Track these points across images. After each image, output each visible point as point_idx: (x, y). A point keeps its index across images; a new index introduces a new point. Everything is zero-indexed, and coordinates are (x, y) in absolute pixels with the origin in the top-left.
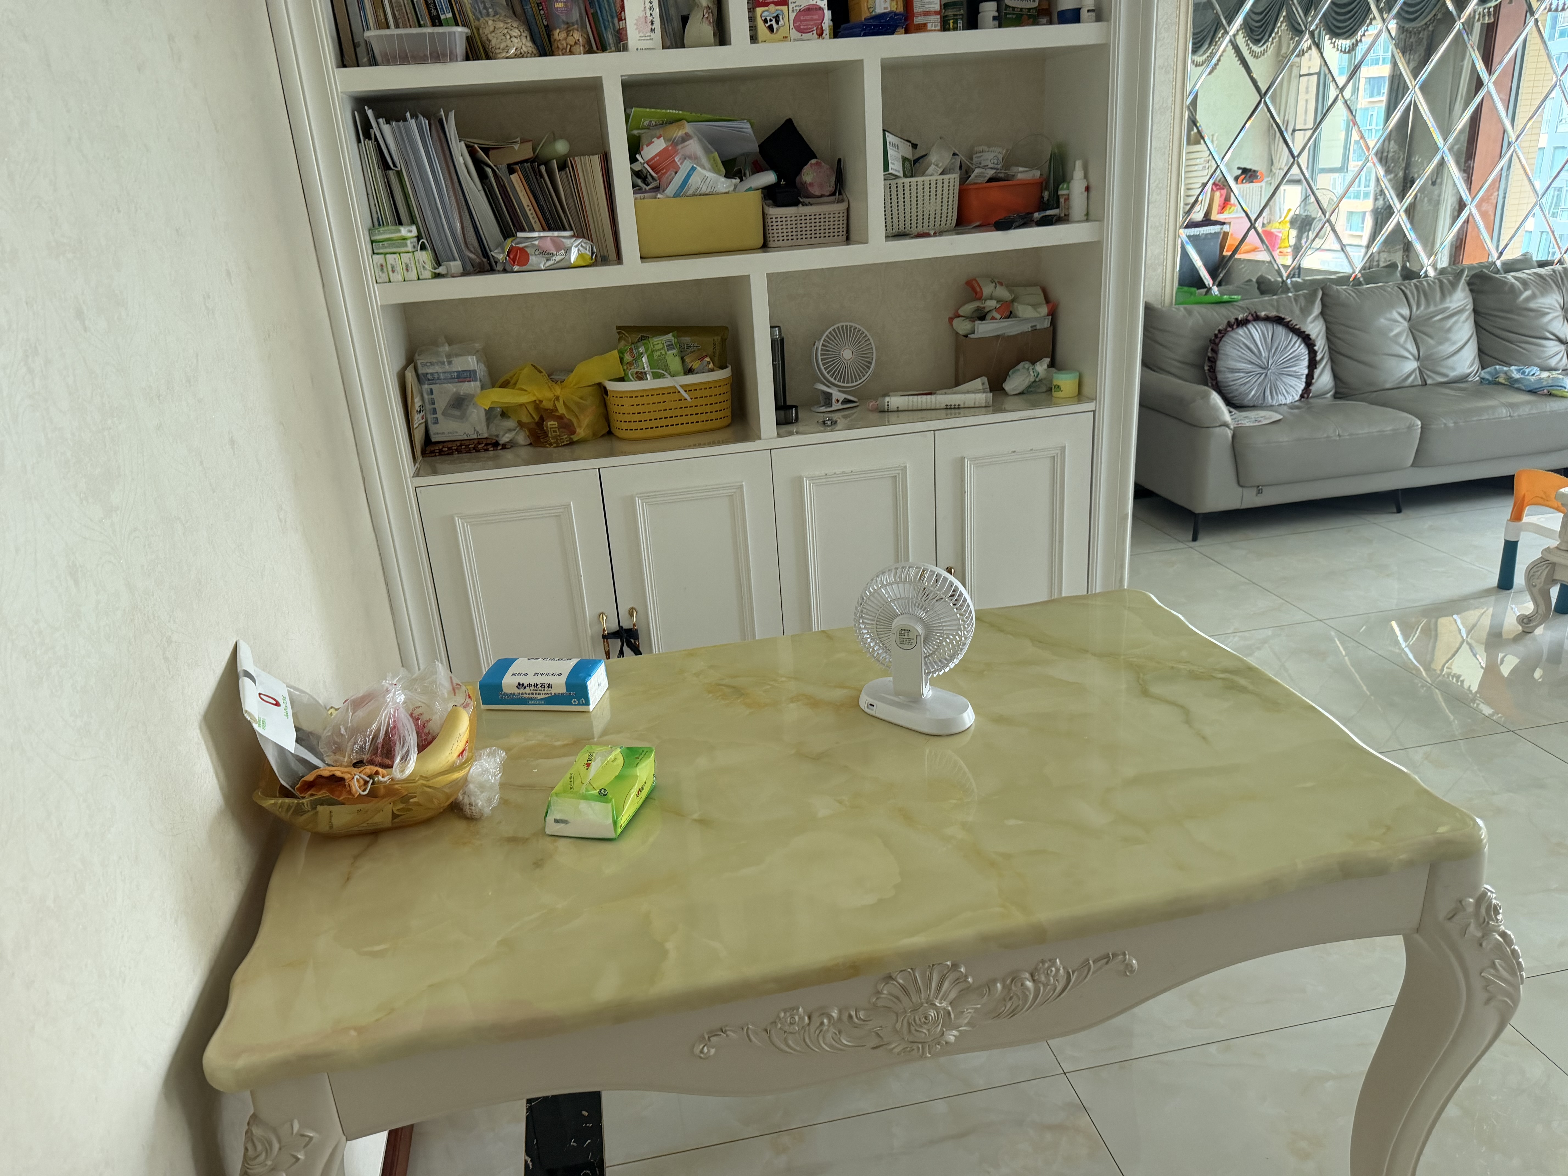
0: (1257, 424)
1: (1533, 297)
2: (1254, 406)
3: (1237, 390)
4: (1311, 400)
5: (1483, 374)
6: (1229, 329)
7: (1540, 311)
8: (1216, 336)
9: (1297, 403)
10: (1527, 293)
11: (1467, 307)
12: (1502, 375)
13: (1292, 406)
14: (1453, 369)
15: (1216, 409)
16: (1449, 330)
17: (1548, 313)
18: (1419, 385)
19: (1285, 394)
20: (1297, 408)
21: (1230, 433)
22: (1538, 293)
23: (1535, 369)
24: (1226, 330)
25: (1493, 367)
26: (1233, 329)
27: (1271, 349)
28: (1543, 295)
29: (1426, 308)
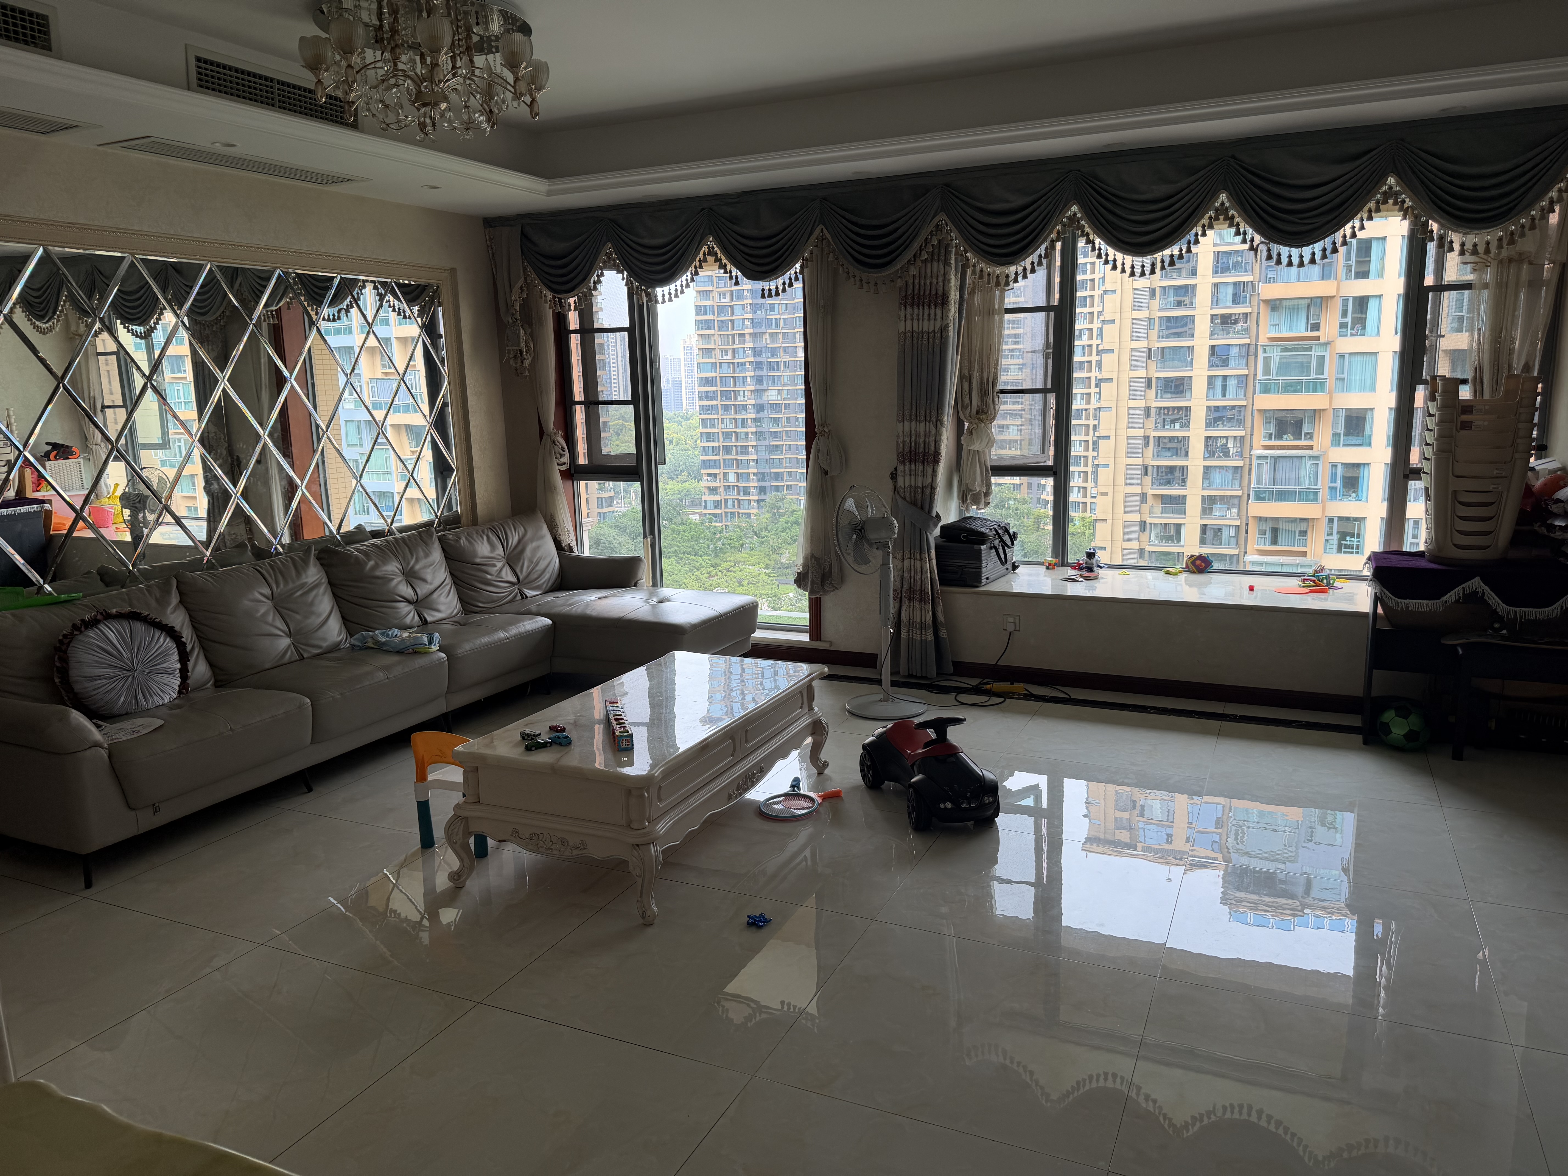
0: (136, 735)
1: (376, 566)
2: (127, 714)
3: (102, 699)
4: (191, 695)
5: (353, 642)
6: (76, 633)
7: (386, 578)
8: (61, 641)
9: (176, 701)
10: (372, 563)
11: (323, 581)
12: (370, 640)
13: (172, 706)
14: (324, 639)
15: (80, 728)
16: (312, 604)
17: (393, 579)
18: (297, 661)
19: (161, 694)
20: (179, 707)
21: (104, 753)
22: (380, 563)
23: (396, 631)
24: (72, 634)
25: (360, 634)
26: (81, 632)
27: (133, 649)
28: (385, 564)
29: (284, 586)
